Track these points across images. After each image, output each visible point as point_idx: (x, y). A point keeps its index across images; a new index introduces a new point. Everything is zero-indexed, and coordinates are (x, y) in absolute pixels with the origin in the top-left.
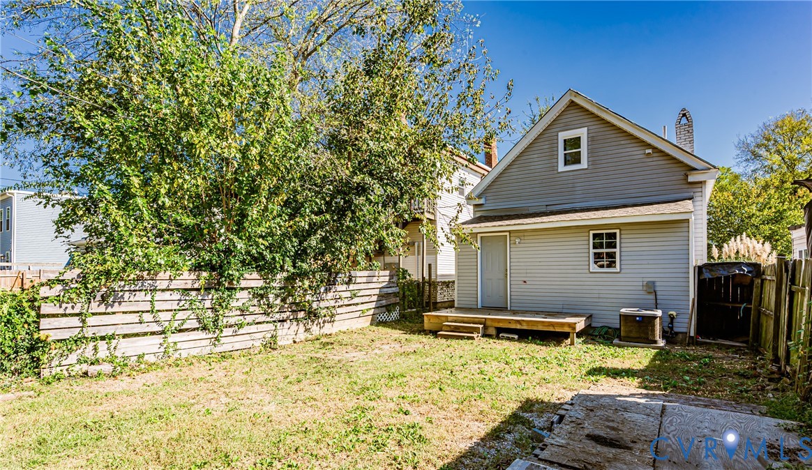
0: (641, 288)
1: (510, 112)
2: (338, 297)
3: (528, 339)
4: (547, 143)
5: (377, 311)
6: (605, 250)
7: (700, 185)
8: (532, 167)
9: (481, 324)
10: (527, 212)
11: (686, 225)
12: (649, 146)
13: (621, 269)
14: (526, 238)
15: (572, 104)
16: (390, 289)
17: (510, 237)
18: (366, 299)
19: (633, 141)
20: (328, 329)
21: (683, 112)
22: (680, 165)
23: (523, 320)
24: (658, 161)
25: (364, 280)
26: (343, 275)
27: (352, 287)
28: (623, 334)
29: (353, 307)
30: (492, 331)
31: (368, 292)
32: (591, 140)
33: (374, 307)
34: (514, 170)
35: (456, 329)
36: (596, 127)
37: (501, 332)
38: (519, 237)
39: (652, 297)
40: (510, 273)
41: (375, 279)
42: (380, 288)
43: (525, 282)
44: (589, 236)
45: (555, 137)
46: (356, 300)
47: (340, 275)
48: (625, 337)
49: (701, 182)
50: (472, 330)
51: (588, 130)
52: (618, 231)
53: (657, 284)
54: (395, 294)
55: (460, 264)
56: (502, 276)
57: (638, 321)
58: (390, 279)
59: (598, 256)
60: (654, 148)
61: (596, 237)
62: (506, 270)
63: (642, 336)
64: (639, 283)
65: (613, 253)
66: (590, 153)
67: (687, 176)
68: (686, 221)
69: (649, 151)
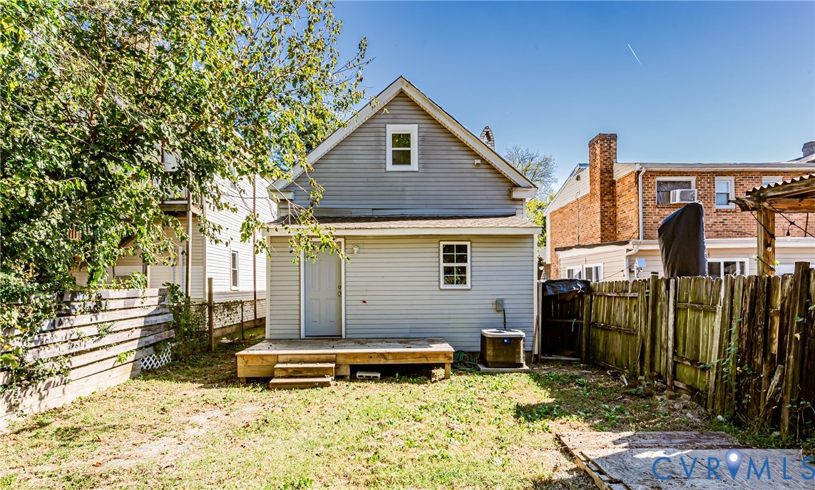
0: (490, 306)
1: (361, 80)
2: (75, 336)
3: (394, 376)
4: (373, 134)
5: (141, 354)
6: (455, 265)
7: (520, 203)
8: (355, 161)
9: (331, 362)
10: (349, 215)
11: (530, 240)
12: (477, 156)
13: (472, 286)
14: (366, 246)
15: (402, 95)
16: (160, 317)
17: (345, 244)
18: (124, 336)
19: (463, 148)
20: (55, 398)
21: (486, 130)
22: (505, 180)
23: (389, 353)
24: (484, 173)
25: (121, 304)
26: (87, 297)
27: (102, 317)
28: (488, 359)
29: (101, 351)
30: (346, 371)
31: (127, 324)
32: (422, 140)
33: (136, 347)
34: (332, 161)
35: (297, 373)
36: (427, 126)
37: (357, 372)
38: (356, 245)
39: (501, 315)
40: (346, 291)
41: (137, 303)
42: (145, 317)
43: (364, 302)
44: (439, 248)
45: (383, 130)
46: (108, 339)
47: (80, 297)
48: (491, 362)
49: (522, 200)
50: (321, 373)
51: (419, 128)
52: (468, 244)
53: (506, 302)
54: (167, 325)
55: (274, 278)
56: (334, 295)
57: (506, 343)
58: (160, 302)
59: (448, 271)
60: (482, 159)
61: (448, 248)
62: (340, 287)
63: (510, 360)
64: (489, 302)
65: (463, 270)
66: (422, 153)
67: (510, 192)
68: (531, 236)
69: (479, 161)
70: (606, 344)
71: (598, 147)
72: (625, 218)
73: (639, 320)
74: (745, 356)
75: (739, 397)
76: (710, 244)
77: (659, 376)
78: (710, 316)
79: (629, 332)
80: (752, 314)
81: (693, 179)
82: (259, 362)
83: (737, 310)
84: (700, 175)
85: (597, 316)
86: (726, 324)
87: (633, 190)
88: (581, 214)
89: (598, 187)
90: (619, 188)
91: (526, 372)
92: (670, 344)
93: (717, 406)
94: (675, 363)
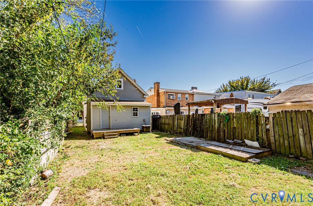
0: (142, 121)
3: (129, 135)
9: (115, 133)
12: (136, 87)
13: (139, 116)
17: (111, 107)
19: (133, 85)
22: (142, 93)
24: (138, 91)
28: (144, 131)
30: (119, 134)
32: (124, 82)
35: (109, 135)
36: (125, 80)
37: (121, 134)
38: (114, 107)
39: (144, 122)
43: (116, 120)
44: (132, 108)
49: (145, 98)
50: (114, 135)
51: (123, 80)
52: (138, 107)
53: (145, 120)
55: (93, 115)
56: (108, 119)
57: (148, 128)
59: (134, 113)
60: (137, 88)
61: (134, 108)
62: (110, 117)
63: (148, 131)
64: (142, 119)
65: (137, 113)
66: (124, 86)
67: (143, 96)
68: (150, 106)
69: (136, 89)
70: (164, 127)
71: (156, 85)
72: (162, 101)
73: (171, 122)
74: (187, 126)
75: (186, 132)
76: (181, 108)
77: (175, 131)
78: (182, 121)
79: (169, 124)
80: (188, 120)
81: (174, 94)
82: (99, 134)
83: (186, 120)
84: (175, 93)
85: (162, 122)
86: (184, 122)
87: (164, 95)
88: (151, 99)
89: (156, 94)
90: (160, 94)
91: (152, 133)
92: (176, 125)
93: (183, 134)
94: (177, 128)
